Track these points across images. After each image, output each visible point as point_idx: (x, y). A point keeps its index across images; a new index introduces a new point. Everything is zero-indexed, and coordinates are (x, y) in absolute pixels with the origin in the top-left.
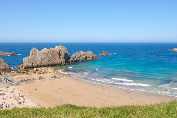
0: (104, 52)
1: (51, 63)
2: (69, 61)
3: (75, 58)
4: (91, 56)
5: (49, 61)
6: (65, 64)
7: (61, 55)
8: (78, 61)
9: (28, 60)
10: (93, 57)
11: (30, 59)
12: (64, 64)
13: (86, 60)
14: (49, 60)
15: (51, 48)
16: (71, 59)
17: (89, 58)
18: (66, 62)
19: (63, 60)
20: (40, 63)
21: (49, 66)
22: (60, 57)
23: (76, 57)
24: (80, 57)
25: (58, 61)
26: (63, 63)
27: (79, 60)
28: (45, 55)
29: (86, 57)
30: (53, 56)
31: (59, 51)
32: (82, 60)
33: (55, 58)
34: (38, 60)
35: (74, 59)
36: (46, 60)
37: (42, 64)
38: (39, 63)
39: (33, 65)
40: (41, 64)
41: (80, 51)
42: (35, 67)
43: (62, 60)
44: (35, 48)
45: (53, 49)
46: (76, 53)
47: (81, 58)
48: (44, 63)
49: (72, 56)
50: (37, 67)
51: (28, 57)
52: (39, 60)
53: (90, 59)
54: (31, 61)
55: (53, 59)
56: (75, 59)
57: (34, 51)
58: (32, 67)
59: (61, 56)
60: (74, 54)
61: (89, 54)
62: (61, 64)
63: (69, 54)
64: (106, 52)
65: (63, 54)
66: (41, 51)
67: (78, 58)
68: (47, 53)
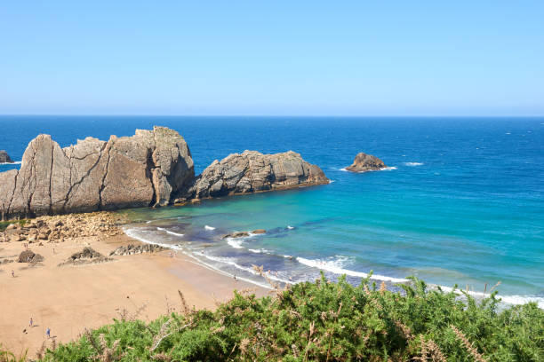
0: (361, 154)
1: (108, 196)
2: (191, 190)
3: (219, 178)
4: (293, 174)
5: (100, 191)
6: (171, 204)
7: (157, 165)
8: (232, 193)
9: (11, 183)
10: (302, 177)
11: (21, 179)
12: (166, 202)
13: (267, 188)
14: (103, 187)
15: (113, 137)
16: (200, 185)
17: (283, 179)
18: (173, 195)
19: (161, 186)
20: (62, 195)
21: (98, 208)
22: (149, 176)
23: (222, 175)
24: (242, 175)
25: (138, 188)
26: (162, 200)
27: (237, 189)
28: (85, 164)
29: (271, 178)
30: (120, 168)
31: (145, 151)
32: (251, 190)
33: (126, 178)
34: (54, 185)
35: (212, 183)
36: (87, 183)
37: (72, 201)
38: (57, 197)
39: (33, 203)
40: (67, 199)
41: (246, 152)
42: (42, 212)
43: (157, 186)
44: (46, 136)
45: (124, 140)
46: (226, 159)
47: (245, 179)
48: (79, 195)
49: (206, 171)
50: (50, 212)
51: (14, 172)
52: (59, 183)
53: (288, 183)
54: (26, 188)
55: (119, 182)
56: (218, 186)
57: (41, 146)
58: (28, 213)
59: (155, 172)
60: (216, 162)
61: (287, 162)
62: (154, 201)
63: (190, 162)
64: (369, 157)
65: (163, 164)
66: (68, 149)
67: (231, 178)
68: (94, 156)
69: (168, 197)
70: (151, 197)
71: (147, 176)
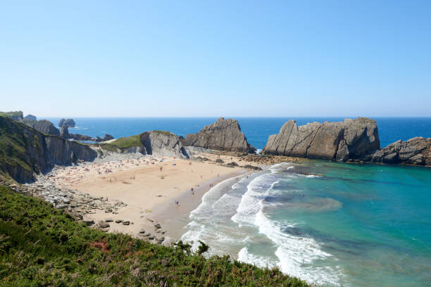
1: (311, 151)
3: (394, 151)
5: (308, 148)
7: (345, 138)
9: (273, 140)
11: (277, 138)
12: (341, 160)
14: (310, 146)
16: (378, 154)
19: (344, 150)
20: (290, 148)
21: (305, 156)
22: (337, 143)
23: (398, 150)
25: (328, 149)
27: (409, 161)
28: (305, 135)
30: (321, 138)
31: (340, 130)
32: (422, 164)
33: (322, 143)
34: (289, 143)
35: (386, 154)
36: (303, 144)
37: (294, 151)
38: (288, 148)
39: (279, 149)
40: (292, 150)
42: (281, 154)
46: (409, 140)
47: (420, 155)
48: (298, 149)
49: (386, 146)
50: (284, 154)
51: (275, 135)
52: (291, 142)
54: (278, 143)
55: (318, 145)
56: (390, 156)
57: (289, 125)
58: (276, 153)
59: (341, 142)
60: (399, 141)
62: (334, 157)
66: (301, 127)
67: (406, 153)
68: (310, 131)
69: (343, 157)
70: (333, 155)
71: (335, 144)
